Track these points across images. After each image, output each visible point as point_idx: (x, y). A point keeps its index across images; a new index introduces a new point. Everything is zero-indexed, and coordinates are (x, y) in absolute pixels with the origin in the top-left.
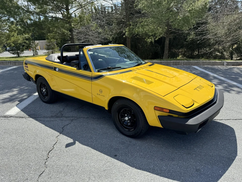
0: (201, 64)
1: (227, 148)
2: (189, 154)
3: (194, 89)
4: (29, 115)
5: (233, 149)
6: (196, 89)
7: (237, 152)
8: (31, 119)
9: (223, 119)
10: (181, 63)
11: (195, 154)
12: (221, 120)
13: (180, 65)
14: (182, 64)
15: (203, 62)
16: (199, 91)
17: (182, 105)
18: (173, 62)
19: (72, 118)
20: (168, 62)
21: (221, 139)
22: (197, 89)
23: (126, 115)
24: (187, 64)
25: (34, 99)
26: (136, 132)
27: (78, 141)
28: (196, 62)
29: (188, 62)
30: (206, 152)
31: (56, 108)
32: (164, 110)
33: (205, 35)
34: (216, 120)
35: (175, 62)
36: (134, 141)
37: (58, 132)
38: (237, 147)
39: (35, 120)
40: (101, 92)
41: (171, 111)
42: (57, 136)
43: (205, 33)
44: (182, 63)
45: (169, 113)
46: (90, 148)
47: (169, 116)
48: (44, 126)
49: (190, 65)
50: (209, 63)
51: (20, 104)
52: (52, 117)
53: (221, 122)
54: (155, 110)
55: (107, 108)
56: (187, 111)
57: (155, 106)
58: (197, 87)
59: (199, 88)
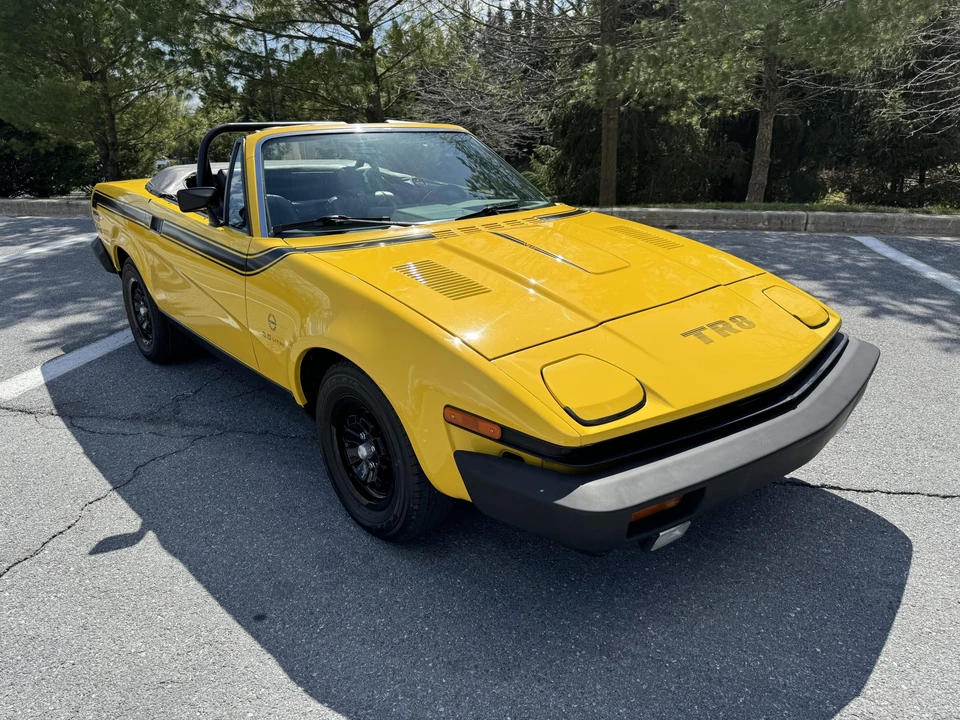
0: (901, 230)
1: (821, 647)
2: (602, 652)
3: (684, 335)
4: (57, 406)
5: (853, 655)
6: (697, 332)
7: (869, 672)
8: (59, 422)
9: (879, 487)
10: (807, 223)
11: (633, 656)
12: (864, 495)
13: (800, 231)
14: (809, 226)
15: (911, 221)
16: (709, 341)
18: (770, 218)
19: (200, 431)
20: (747, 215)
21: (817, 589)
23: (363, 436)
24: (834, 227)
25: (123, 342)
26: (391, 518)
27: (155, 531)
28: (877, 220)
29: (837, 217)
30: (697, 651)
31: (167, 383)
32: (483, 427)
34: (835, 492)
35: (778, 217)
37: (111, 483)
38: (882, 645)
39: (67, 425)
40: (273, 326)
41: (507, 435)
42: (91, 500)
44: (810, 221)
45: (500, 441)
46: (179, 567)
48: (81, 450)
49: (847, 232)
50: (937, 227)
51: (63, 358)
52: (136, 418)
53: (860, 500)
54: (448, 421)
55: (300, 400)
56: (581, 438)
57: (447, 406)
58: (709, 326)
59: (719, 331)
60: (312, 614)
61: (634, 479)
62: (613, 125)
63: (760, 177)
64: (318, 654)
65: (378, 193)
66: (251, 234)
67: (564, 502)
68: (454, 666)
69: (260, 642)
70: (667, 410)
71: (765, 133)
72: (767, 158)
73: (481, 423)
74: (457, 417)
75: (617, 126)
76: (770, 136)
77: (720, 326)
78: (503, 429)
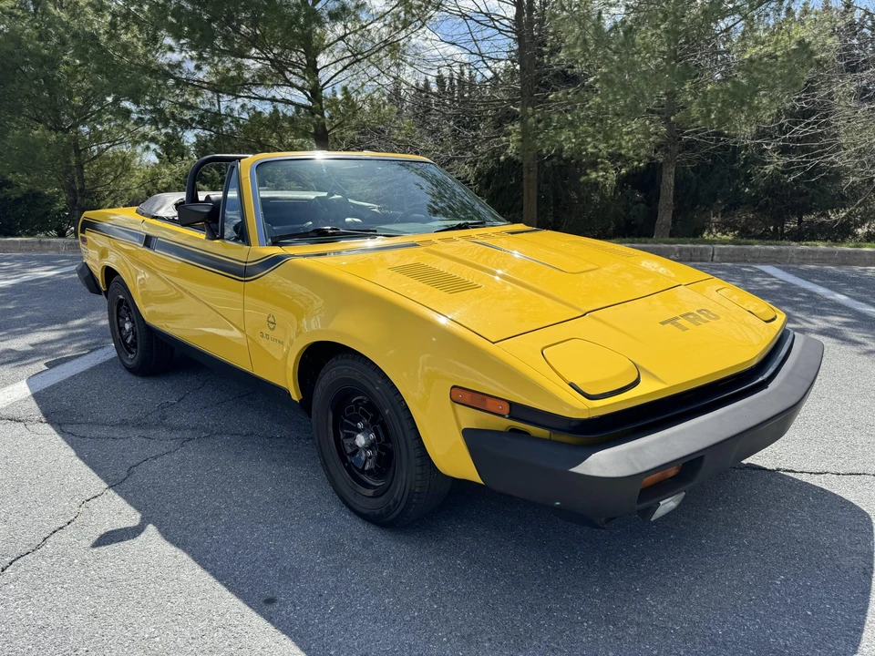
0: (795, 260)
1: (812, 611)
2: (608, 622)
3: (663, 323)
4: (46, 415)
5: (843, 617)
6: (673, 321)
7: (861, 631)
8: (48, 429)
9: (829, 469)
10: (713, 254)
11: (638, 624)
12: (817, 476)
13: (707, 261)
14: (715, 257)
15: (803, 252)
16: (685, 329)
17: (572, 386)
18: (681, 250)
19: (188, 434)
20: (660, 248)
21: (794, 559)
22: (682, 321)
23: (360, 425)
24: (736, 258)
25: (103, 358)
26: (391, 503)
27: (155, 524)
28: (773, 251)
29: (739, 249)
30: (697, 618)
31: (150, 393)
32: (490, 405)
33: (821, 154)
34: (791, 474)
35: (688, 249)
36: (382, 541)
37: (107, 481)
38: (866, 606)
39: (57, 431)
40: (272, 326)
41: (517, 411)
42: (88, 498)
43: (820, 147)
44: (716, 253)
46: (183, 556)
47: (514, 431)
48: (73, 453)
49: (748, 262)
50: (826, 257)
51: (48, 372)
52: (124, 423)
53: (815, 481)
54: (454, 401)
55: (295, 396)
56: (589, 410)
57: (454, 387)
58: (682, 316)
59: (690, 320)
60: (321, 595)
61: (640, 448)
62: (533, 176)
63: (665, 217)
64: (332, 633)
65: (348, 220)
66: (249, 244)
67: (578, 469)
68: (468, 639)
69: (273, 624)
70: (661, 386)
71: (669, 179)
72: (671, 201)
73: (489, 401)
74: (464, 396)
75: (536, 177)
76: (673, 183)
77: (691, 317)
78: (511, 404)
